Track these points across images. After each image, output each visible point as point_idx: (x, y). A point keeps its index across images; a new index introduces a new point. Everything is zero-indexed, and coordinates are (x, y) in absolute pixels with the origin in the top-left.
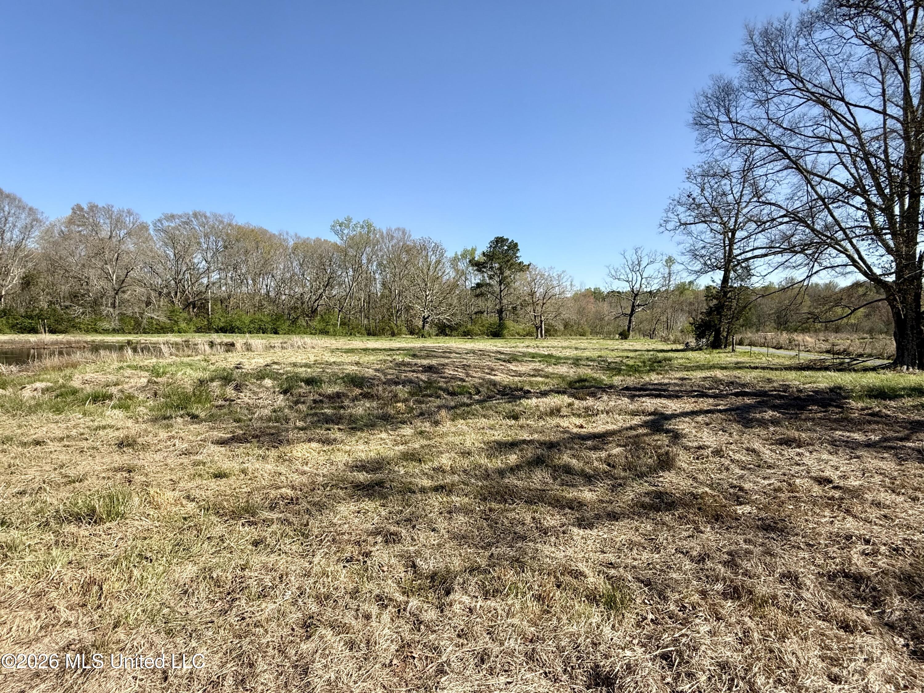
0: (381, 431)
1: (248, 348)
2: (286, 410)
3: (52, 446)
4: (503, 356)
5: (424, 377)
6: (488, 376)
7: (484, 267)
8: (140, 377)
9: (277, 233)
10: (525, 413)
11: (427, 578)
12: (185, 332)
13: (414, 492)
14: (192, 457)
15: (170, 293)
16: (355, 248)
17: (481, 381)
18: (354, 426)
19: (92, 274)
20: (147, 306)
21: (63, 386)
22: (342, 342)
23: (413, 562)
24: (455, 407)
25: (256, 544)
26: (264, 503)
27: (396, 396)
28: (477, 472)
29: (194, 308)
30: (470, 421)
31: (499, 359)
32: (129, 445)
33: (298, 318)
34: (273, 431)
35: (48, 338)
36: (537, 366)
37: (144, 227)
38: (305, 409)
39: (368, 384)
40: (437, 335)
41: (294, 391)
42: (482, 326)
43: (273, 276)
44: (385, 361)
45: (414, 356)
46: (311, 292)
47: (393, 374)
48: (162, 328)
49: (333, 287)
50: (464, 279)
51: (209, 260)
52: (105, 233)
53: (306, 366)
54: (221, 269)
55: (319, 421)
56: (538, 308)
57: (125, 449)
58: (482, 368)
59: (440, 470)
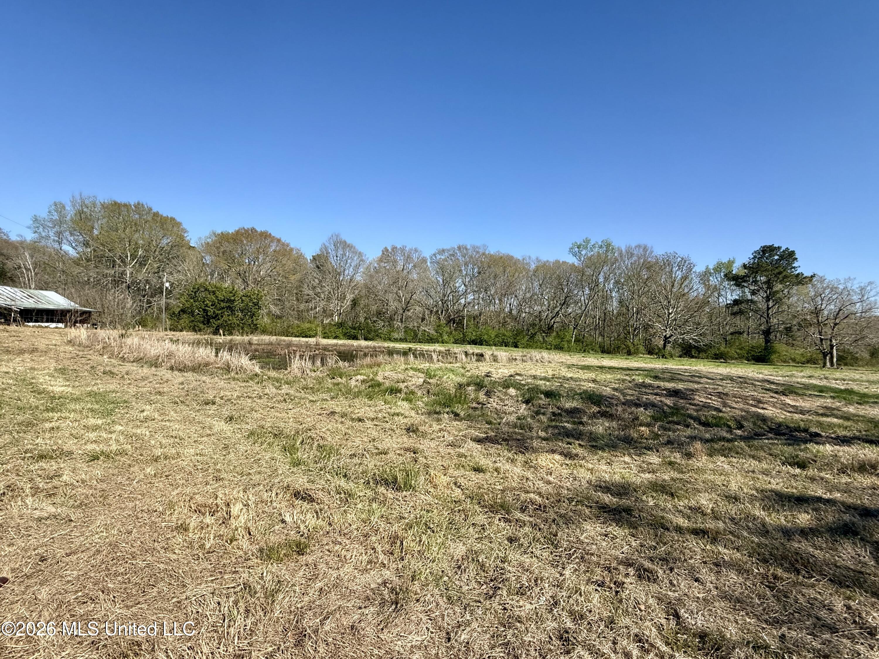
0: (624, 455)
1: (495, 359)
2: (529, 419)
3: (369, 424)
4: (773, 387)
5: (669, 402)
6: (754, 409)
7: (745, 281)
8: (418, 378)
9: (521, 259)
10: (815, 461)
11: (694, 635)
12: (447, 343)
13: (668, 529)
14: (457, 450)
15: (438, 311)
16: (593, 268)
17: (743, 413)
18: (594, 444)
19: (390, 297)
20: (422, 321)
21: (372, 380)
22: (576, 359)
23: (675, 611)
24: (711, 440)
25: (511, 540)
26: (516, 503)
27: (637, 418)
28: (750, 524)
29: (454, 323)
30: (734, 460)
31: (768, 390)
32: (414, 431)
33: (535, 334)
34: (519, 437)
35: (363, 343)
36: (829, 402)
37: (424, 261)
38: (546, 421)
39: (606, 403)
40: (680, 356)
41: (535, 402)
42: (741, 349)
43: (516, 296)
44: (624, 380)
45: (656, 378)
46: (549, 310)
47: (632, 395)
48: (431, 339)
49: (568, 306)
50: (717, 295)
51: (467, 283)
52: (399, 268)
53: (545, 379)
54: (475, 291)
55: (559, 434)
56: (827, 330)
57: (411, 434)
58: (745, 399)
59: (698, 510)
